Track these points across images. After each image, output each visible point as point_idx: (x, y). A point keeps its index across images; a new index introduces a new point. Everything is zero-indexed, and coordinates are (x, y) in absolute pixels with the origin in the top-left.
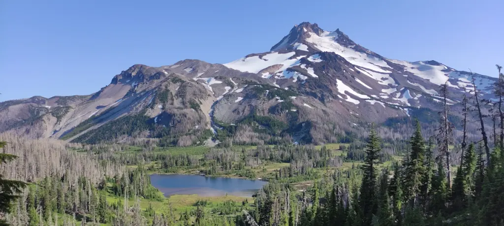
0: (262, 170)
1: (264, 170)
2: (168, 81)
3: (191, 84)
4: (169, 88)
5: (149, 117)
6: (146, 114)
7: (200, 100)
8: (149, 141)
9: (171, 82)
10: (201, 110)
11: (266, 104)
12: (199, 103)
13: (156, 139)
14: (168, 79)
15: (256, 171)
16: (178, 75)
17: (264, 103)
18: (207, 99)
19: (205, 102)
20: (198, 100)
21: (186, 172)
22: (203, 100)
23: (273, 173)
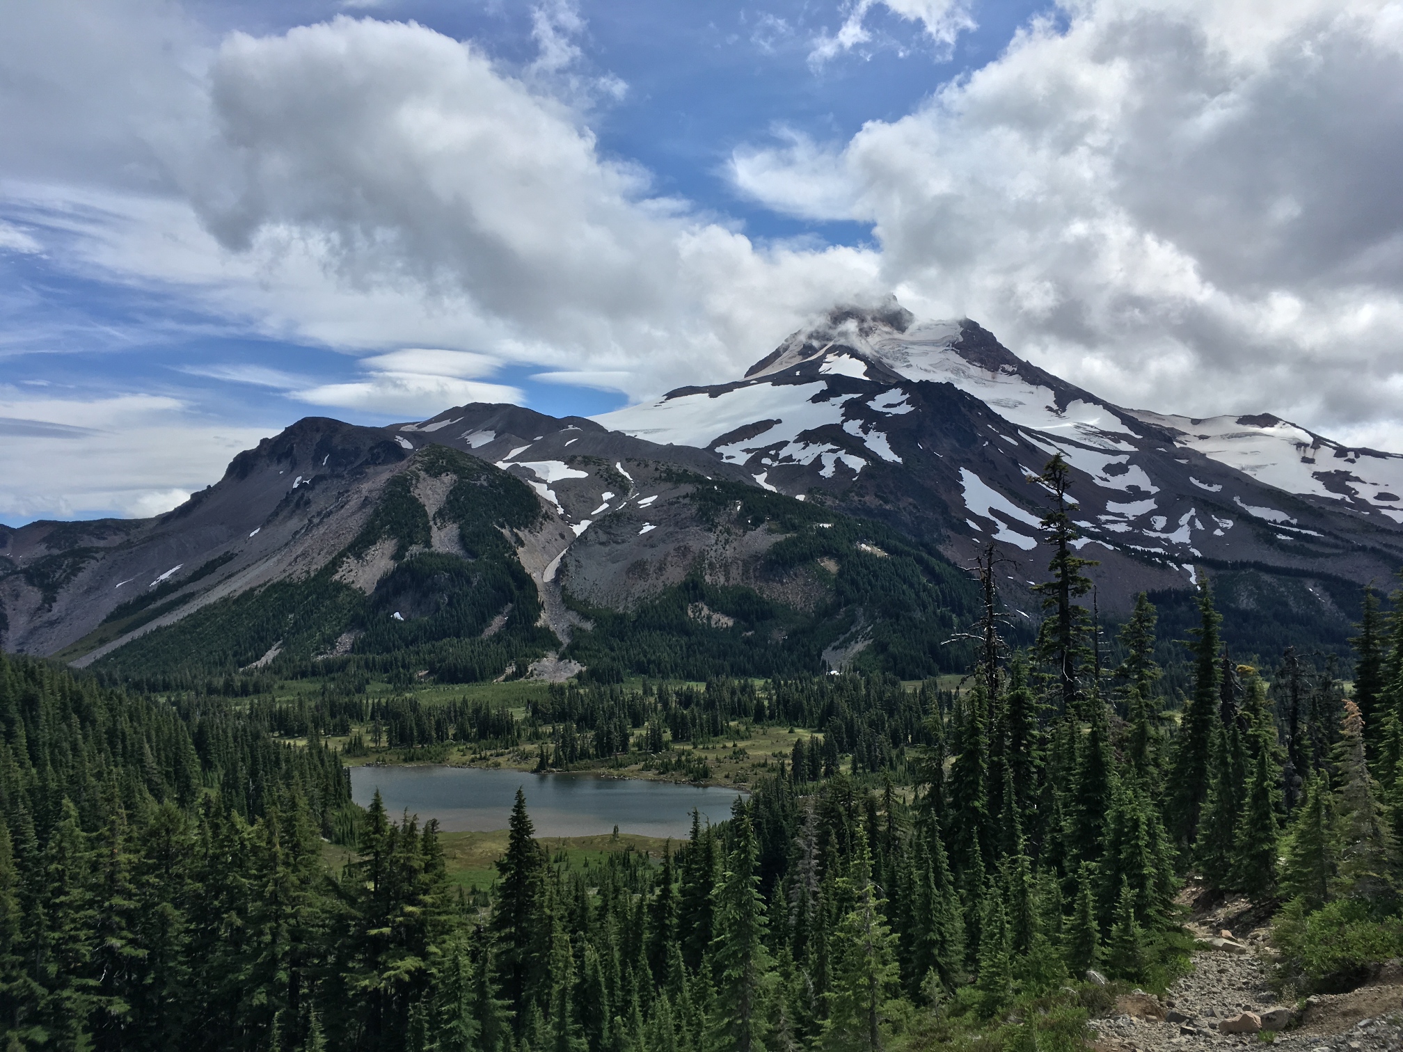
0: (730, 753)
1: (738, 755)
2: (412, 468)
4: (415, 492)
5: (346, 587)
6: (337, 577)
7: (516, 531)
9: (423, 474)
10: (518, 563)
12: (512, 541)
17: (727, 541)
18: (538, 528)
19: (533, 539)
20: (511, 531)
21: (473, 761)
22: (527, 531)
23: (769, 762)
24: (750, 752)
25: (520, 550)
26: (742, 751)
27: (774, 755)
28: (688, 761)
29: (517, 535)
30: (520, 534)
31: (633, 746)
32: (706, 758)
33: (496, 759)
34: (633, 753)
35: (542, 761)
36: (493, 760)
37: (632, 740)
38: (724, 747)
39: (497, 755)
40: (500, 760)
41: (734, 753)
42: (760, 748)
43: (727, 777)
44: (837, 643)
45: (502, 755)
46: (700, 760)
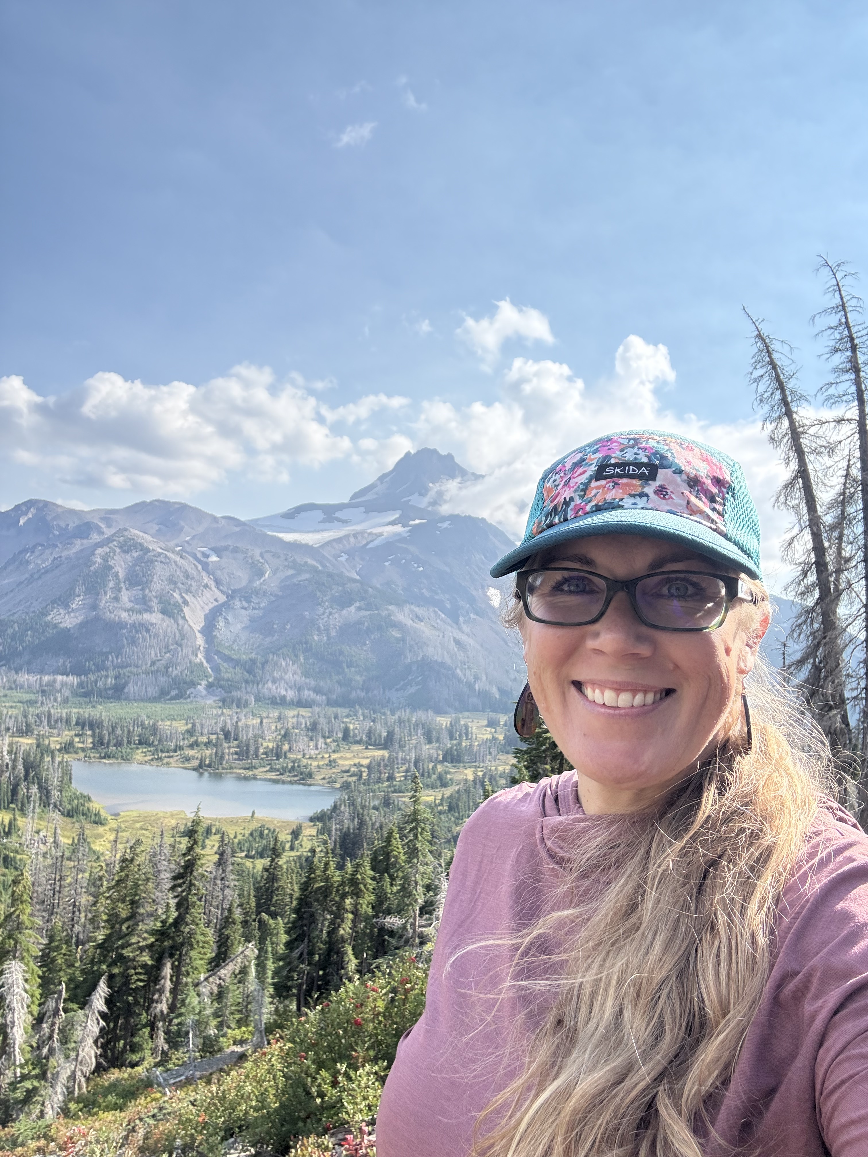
0: (327, 762)
1: (332, 763)
2: (111, 545)
3: (166, 557)
4: (111, 563)
5: (56, 626)
6: (49, 618)
7: (184, 595)
8: (54, 681)
9: (118, 550)
10: (184, 618)
11: (337, 616)
12: (180, 601)
13: (71, 678)
14: (112, 541)
15: (315, 763)
16: (135, 535)
17: (330, 613)
18: (200, 594)
19: (193, 601)
20: (181, 595)
21: (152, 760)
22: (189, 595)
23: (352, 769)
24: (340, 762)
25: (186, 609)
26: (334, 761)
27: (355, 765)
28: (299, 766)
29: (184, 598)
30: (187, 597)
31: (263, 754)
32: (311, 765)
33: (168, 759)
34: (262, 759)
35: (201, 762)
36: (166, 760)
37: (261, 750)
38: (323, 757)
39: (169, 757)
40: (171, 760)
41: (330, 761)
42: (346, 759)
43: (324, 779)
44: (398, 687)
45: (172, 757)
46: (306, 767)
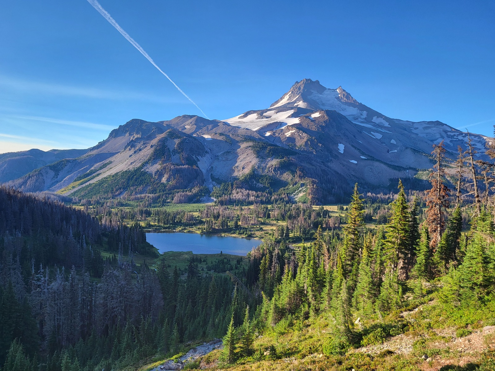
0: (258, 229)
5: (146, 173)
10: (198, 167)
14: (166, 135)
18: (204, 156)
19: (202, 159)
22: (200, 157)
26: (262, 228)
29: (197, 158)
30: (198, 157)
34: (229, 228)
37: (229, 224)
38: (256, 227)
42: (267, 227)
46: (249, 231)
